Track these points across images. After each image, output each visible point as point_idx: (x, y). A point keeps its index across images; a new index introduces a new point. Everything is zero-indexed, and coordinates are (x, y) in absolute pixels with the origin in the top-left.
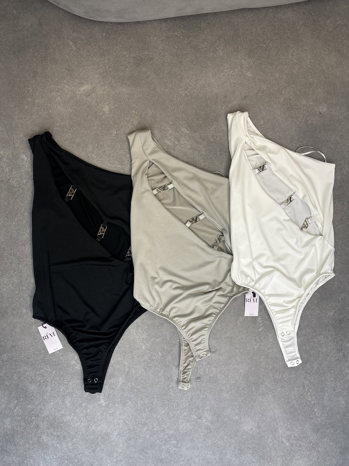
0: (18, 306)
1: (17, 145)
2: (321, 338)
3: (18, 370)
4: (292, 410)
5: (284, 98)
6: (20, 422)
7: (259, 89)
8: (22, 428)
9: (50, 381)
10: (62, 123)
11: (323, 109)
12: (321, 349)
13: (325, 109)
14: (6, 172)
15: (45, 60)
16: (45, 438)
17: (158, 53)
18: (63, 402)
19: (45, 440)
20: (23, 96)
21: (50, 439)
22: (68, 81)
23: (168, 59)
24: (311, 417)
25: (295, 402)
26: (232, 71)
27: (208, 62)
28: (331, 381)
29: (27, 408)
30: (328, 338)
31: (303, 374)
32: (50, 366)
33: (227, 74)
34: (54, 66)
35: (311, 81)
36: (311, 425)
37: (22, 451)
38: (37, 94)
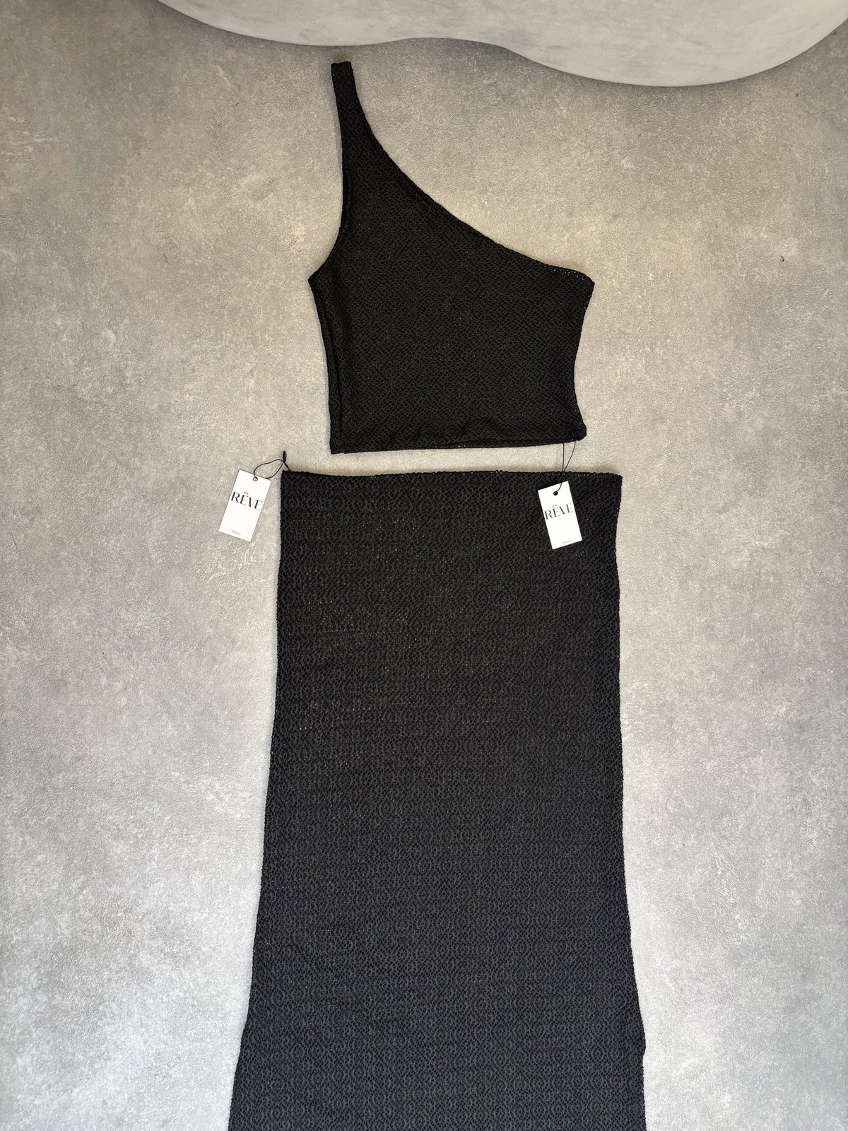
0: (91, 668)
1: (94, 306)
2: (756, 762)
3: (88, 809)
4: (686, 914)
5: (703, 222)
6: (90, 923)
7: (647, 198)
8: (94, 936)
9: (157, 836)
10: (197, 260)
11: (790, 249)
12: (757, 785)
13: (794, 251)
14: (69, 367)
15: (161, 110)
16: (144, 959)
17: (421, 106)
18: (188, 882)
19: (145, 964)
20: (110, 192)
21: (156, 961)
22: (212, 161)
23: (444, 120)
24: (727, 931)
25: (692, 898)
26: (588, 154)
27: (534, 131)
28: (773, 855)
29: (108, 892)
30: (772, 762)
31: (713, 840)
32: (159, 803)
33: (576, 161)
34: (181, 125)
35: (765, 184)
36: (725, 948)
37: (94, 985)
38: (141, 190)
